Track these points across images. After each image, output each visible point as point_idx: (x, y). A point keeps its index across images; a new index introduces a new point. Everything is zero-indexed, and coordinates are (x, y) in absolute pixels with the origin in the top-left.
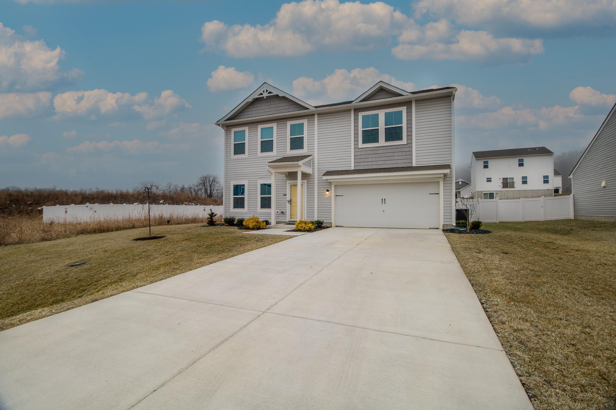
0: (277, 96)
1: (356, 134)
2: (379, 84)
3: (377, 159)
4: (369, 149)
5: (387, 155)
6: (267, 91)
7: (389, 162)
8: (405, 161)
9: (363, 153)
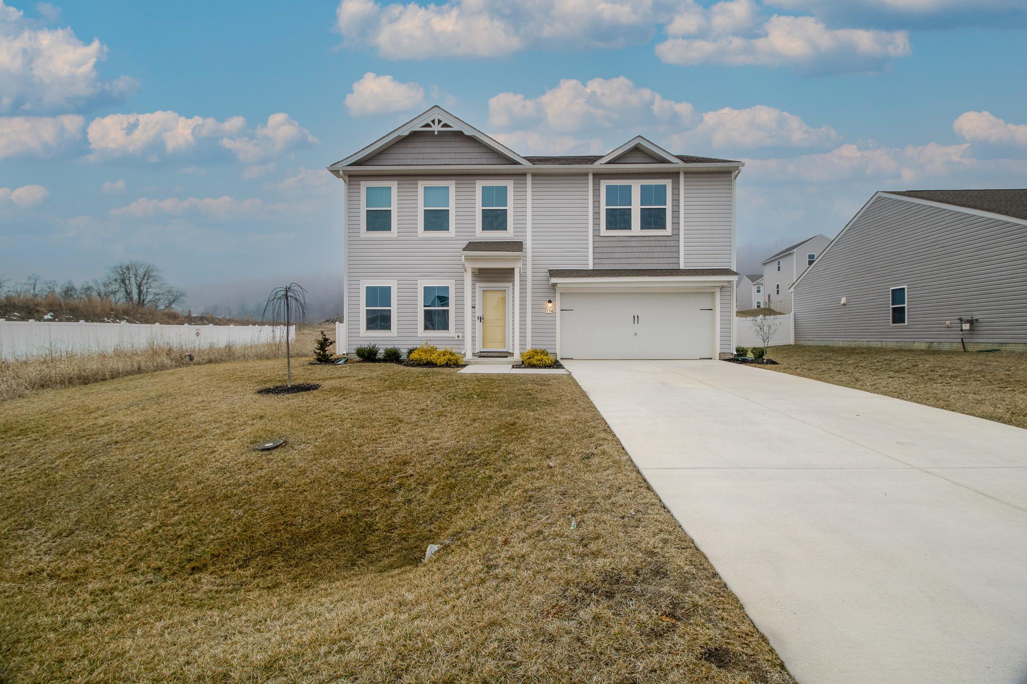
0: (459, 134)
1: (596, 214)
2: (635, 140)
3: (629, 255)
4: (617, 239)
5: (643, 249)
6: (440, 121)
7: (646, 261)
8: (669, 261)
9: (606, 244)
